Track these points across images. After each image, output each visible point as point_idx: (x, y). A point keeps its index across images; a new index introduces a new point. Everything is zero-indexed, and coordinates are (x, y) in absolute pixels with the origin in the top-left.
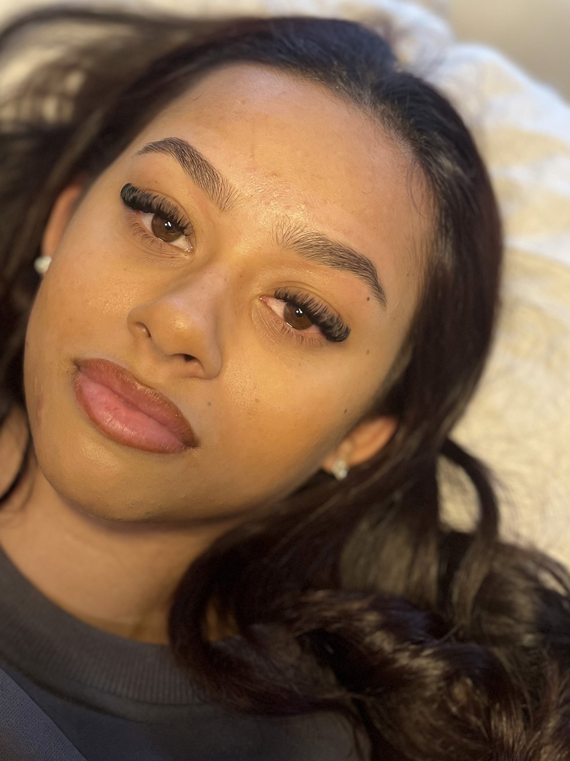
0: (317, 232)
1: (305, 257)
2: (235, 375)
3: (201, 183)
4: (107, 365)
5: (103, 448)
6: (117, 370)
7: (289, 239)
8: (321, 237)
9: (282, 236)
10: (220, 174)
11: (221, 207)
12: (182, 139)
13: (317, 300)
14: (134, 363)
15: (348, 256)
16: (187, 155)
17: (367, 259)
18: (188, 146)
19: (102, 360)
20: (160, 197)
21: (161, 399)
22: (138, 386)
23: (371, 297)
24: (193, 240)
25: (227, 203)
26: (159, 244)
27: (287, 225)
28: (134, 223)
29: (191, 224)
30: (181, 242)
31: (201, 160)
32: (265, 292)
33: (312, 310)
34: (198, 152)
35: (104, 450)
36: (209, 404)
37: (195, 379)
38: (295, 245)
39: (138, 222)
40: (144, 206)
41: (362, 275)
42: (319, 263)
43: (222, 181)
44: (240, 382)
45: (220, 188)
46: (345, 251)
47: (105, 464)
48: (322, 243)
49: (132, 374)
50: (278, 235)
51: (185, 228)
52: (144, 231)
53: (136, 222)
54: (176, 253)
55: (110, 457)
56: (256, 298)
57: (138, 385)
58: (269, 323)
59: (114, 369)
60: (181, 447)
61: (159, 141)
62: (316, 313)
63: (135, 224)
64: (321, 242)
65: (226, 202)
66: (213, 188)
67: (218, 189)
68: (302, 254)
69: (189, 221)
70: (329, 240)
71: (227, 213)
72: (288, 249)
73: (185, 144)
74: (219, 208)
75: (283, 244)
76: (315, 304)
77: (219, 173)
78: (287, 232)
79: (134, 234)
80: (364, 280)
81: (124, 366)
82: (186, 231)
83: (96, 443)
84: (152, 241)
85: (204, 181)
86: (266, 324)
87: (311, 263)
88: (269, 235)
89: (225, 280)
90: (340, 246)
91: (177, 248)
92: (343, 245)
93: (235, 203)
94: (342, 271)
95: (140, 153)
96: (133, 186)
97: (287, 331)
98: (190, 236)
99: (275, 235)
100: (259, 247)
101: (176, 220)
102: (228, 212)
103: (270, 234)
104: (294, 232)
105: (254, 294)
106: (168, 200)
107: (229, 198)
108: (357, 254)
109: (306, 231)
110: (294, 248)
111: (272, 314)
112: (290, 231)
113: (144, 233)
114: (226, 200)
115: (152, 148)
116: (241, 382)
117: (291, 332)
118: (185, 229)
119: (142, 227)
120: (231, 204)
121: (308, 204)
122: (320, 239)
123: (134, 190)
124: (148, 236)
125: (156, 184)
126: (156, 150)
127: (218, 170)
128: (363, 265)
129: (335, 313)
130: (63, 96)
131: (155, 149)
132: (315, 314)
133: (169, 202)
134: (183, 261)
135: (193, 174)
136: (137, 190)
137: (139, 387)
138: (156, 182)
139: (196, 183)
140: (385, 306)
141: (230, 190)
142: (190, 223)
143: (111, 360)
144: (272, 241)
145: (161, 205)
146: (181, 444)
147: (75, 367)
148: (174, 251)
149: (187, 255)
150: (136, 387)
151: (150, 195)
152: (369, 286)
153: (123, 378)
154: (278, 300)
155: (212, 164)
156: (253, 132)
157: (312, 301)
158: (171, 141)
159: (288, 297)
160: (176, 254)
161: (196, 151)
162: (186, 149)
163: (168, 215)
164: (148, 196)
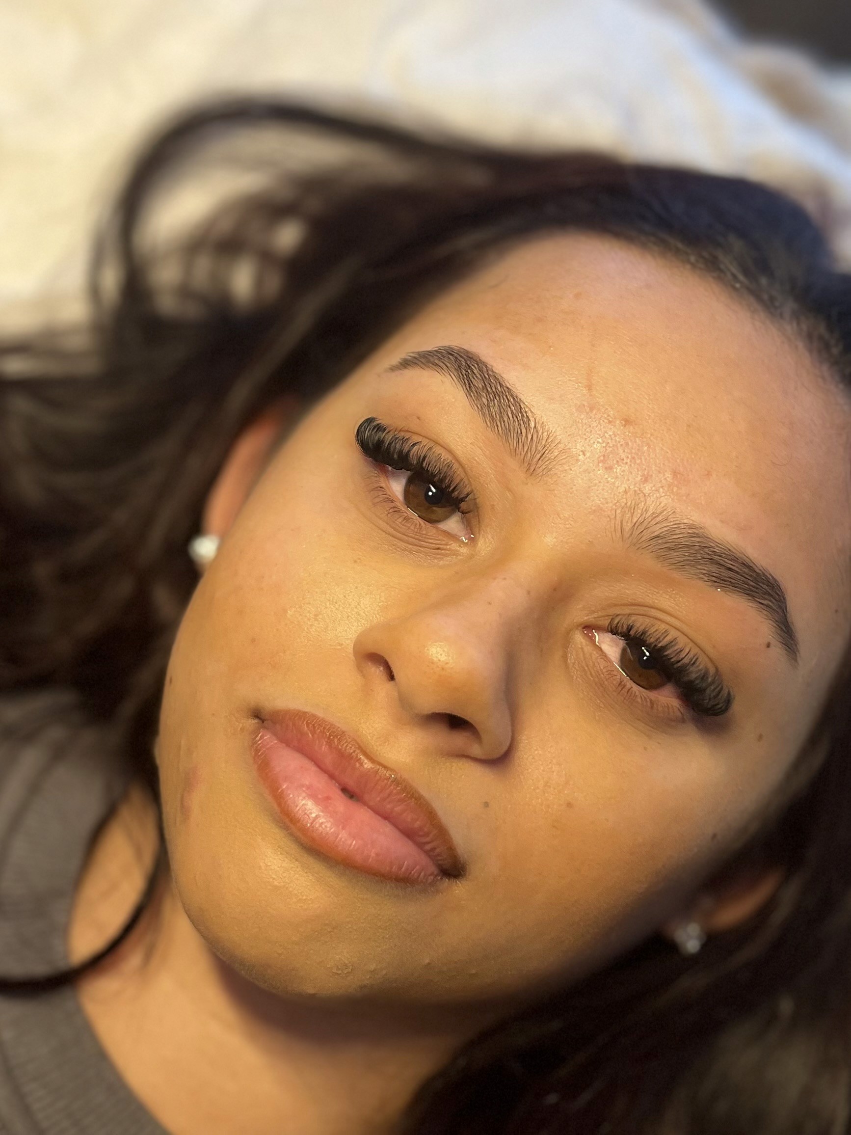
0: (691, 522)
1: (668, 565)
2: (533, 758)
3: (497, 426)
4: (313, 723)
5: (297, 867)
6: (330, 732)
7: (642, 531)
8: (697, 532)
9: (630, 525)
10: (532, 412)
11: (528, 470)
12: (469, 350)
13: (682, 641)
14: (360, 724)
15: (740, 567)
16: (477, 377)
17: (772, 577)
18: (480, 363)
19: (305, 713)
20: (424, 443)
21: (404, 789)
22: (366, 763)
23: (774, 642)
24: (474, 522)
25: (540, 461)
26: (416, 524)
27: (642, 508)
28: (376, 485)
29: (474, 494)
30: (453, 524)
31: (501, 385)
32: (593, 620)
33: (672, 658)
34: (496, 373)
35: (300, 871)
36: (486, 805)
37: (464, 759)
38: (652, 542)
39: (382, 485)
40: (396, 456)
41: (762, 604)
42: (690, 575)
43: (535, 423)
44: (541, 771)
45: (530, 437)
46: (735, 559)
47: (299, 895)
48: (699, 542)
49: (356, 741)
50: (624, 524)
51: (463, 500)
52: (392, 501)
53: (379, 485)
54: (444, 540)
55: (308, 884)
56: (577, 629)
57: (366, 761)
58: (595, 673)
59: (326, 731)
60: (436, 876)
61: (429, 349)
62: (679, 664)
63: (377, 488)
64: (698, 540)
65: (539, 459)
66: (518, 434)
67: (527, 438)
68: (662, 559)
69: (470, 490)
70: (711, 537)
71: (538, 480)
72: (638, 548)
73: (475, 358)
74: (525, 470)
75: (631, 539)
76: (676, 650)
77: (530, 410)
78: (640, 519)
79: (375, 504)
80: (765, 612)
81: (343, 726)
82: (463, 505)
83: (287, 857)
84: (405, 519)
85: (504, 421)
86: (591, 674)
87: (676, 575)
88: (608, 521)
89: (529, 592)
90: (730, 550)
91: (447, 534)
92: (734, 548)
93: (554, 463)
94: (728, 593)
95: (393, 369)
96: (379, 422)
97: (625, 690)
98: (471, 514)
99: (618, 522)
100: (589, 541)
101: (449, 486)
102: (540, 478)
103: (610, 520)
104: (652, 520)
105: (575, 621)
106: (438, 450)
107: (543, 454)
108: (757, 566)
109: (672, 520)
110: (650, 547)
111: (603, 659)
112: (645, 517)
113: (392, 505)
114: (538, 456)
115: (417, 362)
116: (543, 771)
117: (631, 693)
118: (463, 503)
119: (389, 493)
120: (546, 463)
121: (679, 473)
122: (695, 535)
123: (380, 428)
124: (397, 509)
125: (418, 420)
126: (422, 365)
127: (528, 405)
128: (764, 586)
129: (710, 665)
130: (266, 257)
131: (420, 363)
132: (675, 666)
133: (439, 454)
134: (455, 556)
135: (484, 410)
136: (385, 429)
137: (368, 765)
138: (419, 418)
139: (488, 423)
140: (796, 660)
141: (546, 440)
142: (472, 491)
143: (320, 714)
144: (614, 533)
145: (425, 457)
146: (436, 871)
147: (256, 721)
148: (440, 537)
149: (462, 546)
150: (361, 765)
151: (407, 439)
152: (770, 622)
153: (340, 747)
154: (615, 636)
155: (518, 394)
156: (593, 345)
157: (673, 644)
158: (450, 352)
159: (632, 633)
160: (444, 542)
161: (493, 371)
162: (475, 367)
163: (435, 476)
164: (404, 441)
